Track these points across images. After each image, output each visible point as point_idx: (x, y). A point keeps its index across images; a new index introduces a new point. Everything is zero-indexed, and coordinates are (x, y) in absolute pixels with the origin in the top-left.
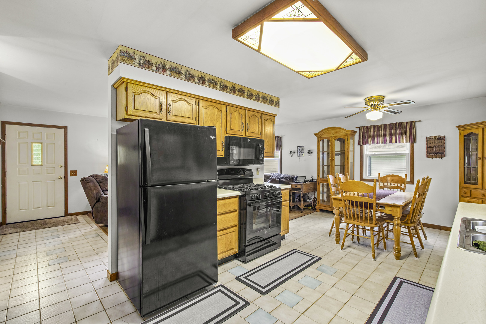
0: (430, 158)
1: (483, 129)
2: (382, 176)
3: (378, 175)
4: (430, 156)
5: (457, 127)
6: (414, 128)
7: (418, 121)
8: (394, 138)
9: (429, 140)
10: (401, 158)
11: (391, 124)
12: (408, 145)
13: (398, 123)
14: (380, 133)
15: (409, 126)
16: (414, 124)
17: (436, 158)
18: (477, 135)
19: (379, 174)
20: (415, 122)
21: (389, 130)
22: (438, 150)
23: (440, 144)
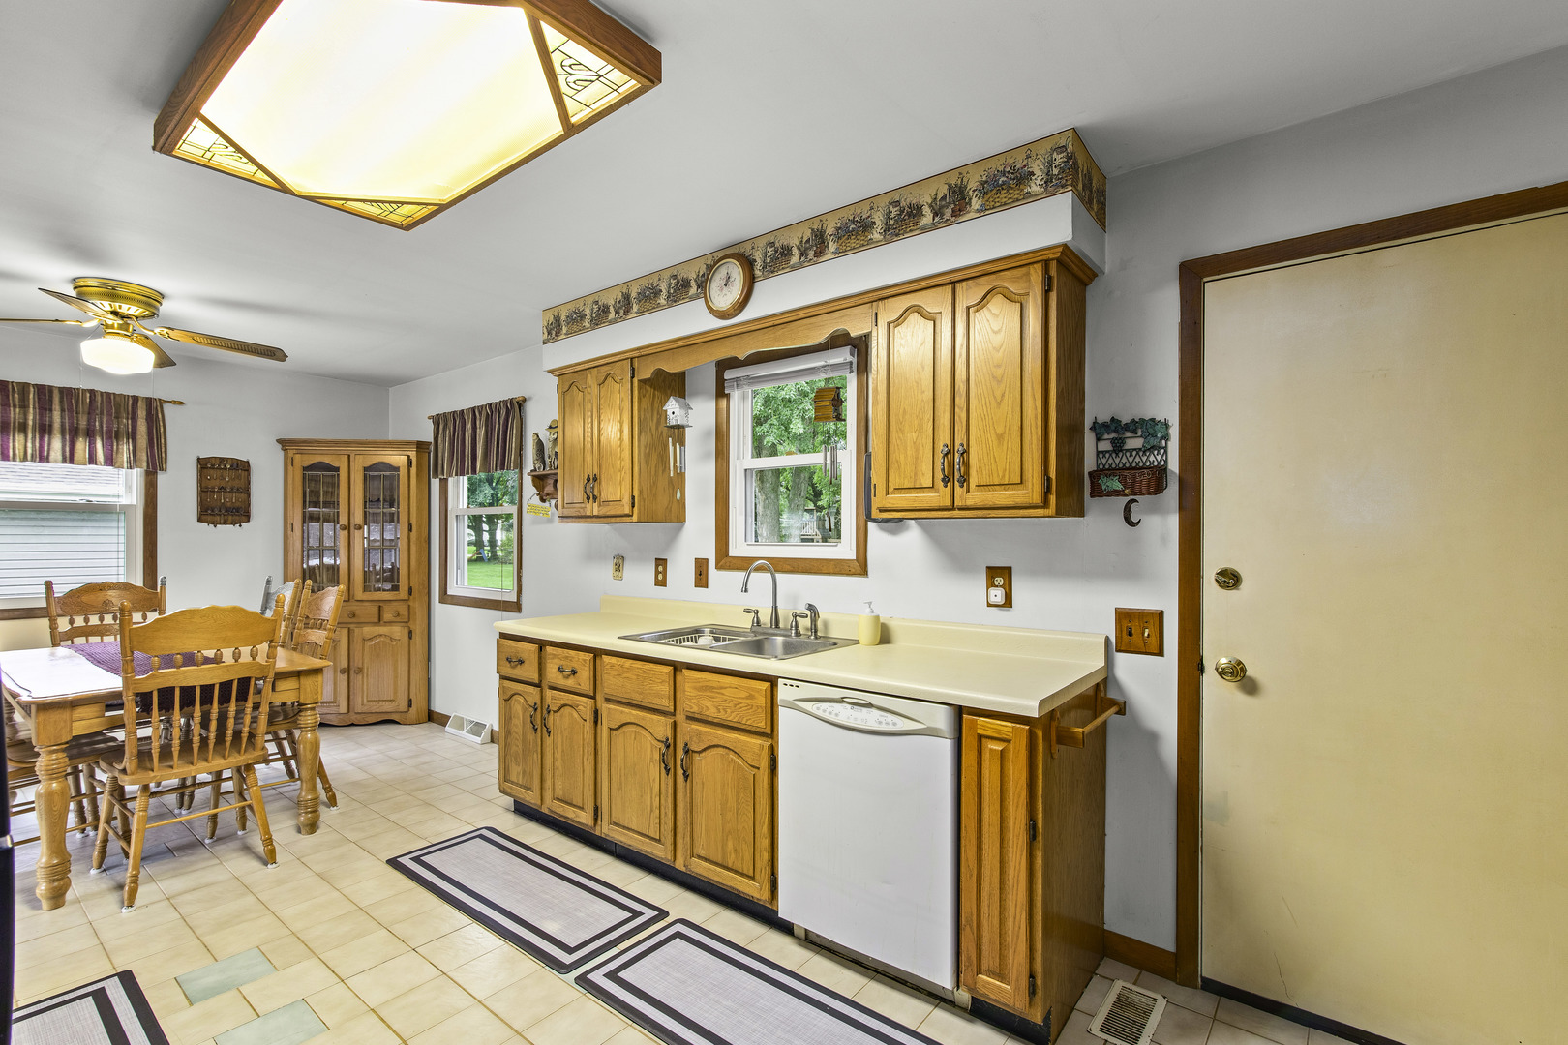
0: (209, 523)
1: (349, 456)
2: (60, 591)
3: (43, 589)
4: (209, 518)
5: (279, 441)
6: (161, 424)
7: (174, 402)
8: (81, 446)
9: (204, 465)
10: (112, 520)
11: (69, 390)
12: (137, 475)
13: (101, 393)
14: (15, 418)
15: (145, 413)
16: (159, 409)
17: (225, 523)
18: (337, 469)
19: (49, 585)
20: (162, 402)
21: (62, 411)
22: (232, 499)
23: (237, 483)
